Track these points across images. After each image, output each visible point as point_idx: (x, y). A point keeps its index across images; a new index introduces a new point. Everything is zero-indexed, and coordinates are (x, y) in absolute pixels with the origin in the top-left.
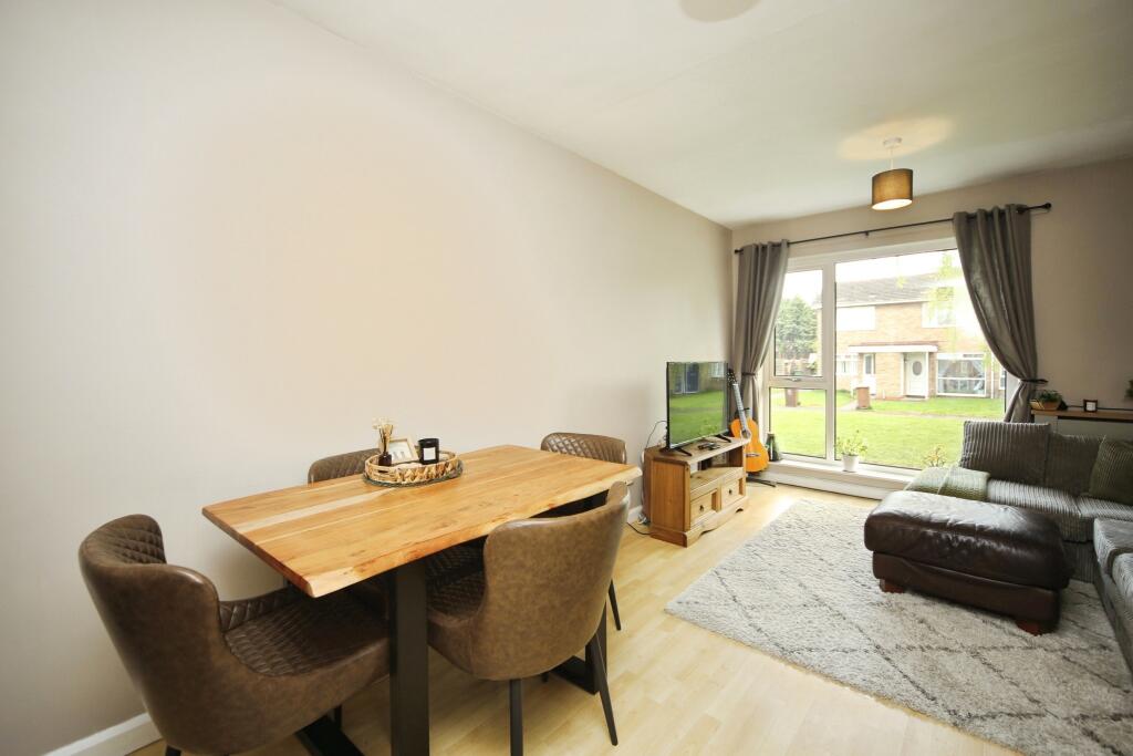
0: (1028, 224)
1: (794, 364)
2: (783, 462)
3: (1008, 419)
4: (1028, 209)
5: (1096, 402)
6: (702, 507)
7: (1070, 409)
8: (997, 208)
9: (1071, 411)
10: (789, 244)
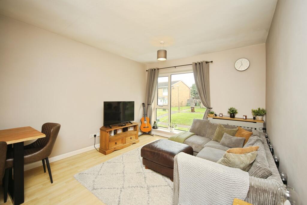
0: (208, 66)
1: (196, 101)
2: (158, 129)
3: (203, 119)
4: (209, 62)
5: (222, 114)
6: (116, 143)
7: (217, 116)
8: (201, 62)
9: (218, 117)
10: (158, 69)
